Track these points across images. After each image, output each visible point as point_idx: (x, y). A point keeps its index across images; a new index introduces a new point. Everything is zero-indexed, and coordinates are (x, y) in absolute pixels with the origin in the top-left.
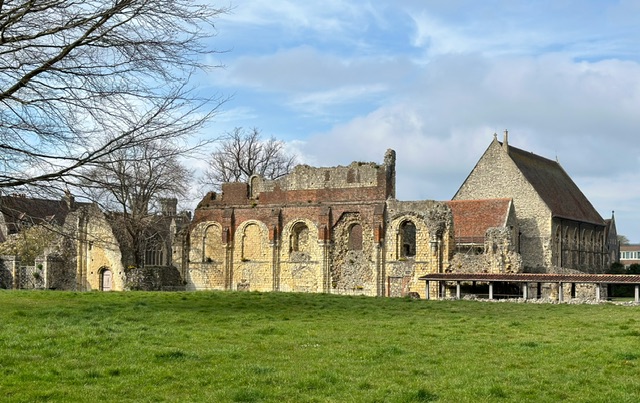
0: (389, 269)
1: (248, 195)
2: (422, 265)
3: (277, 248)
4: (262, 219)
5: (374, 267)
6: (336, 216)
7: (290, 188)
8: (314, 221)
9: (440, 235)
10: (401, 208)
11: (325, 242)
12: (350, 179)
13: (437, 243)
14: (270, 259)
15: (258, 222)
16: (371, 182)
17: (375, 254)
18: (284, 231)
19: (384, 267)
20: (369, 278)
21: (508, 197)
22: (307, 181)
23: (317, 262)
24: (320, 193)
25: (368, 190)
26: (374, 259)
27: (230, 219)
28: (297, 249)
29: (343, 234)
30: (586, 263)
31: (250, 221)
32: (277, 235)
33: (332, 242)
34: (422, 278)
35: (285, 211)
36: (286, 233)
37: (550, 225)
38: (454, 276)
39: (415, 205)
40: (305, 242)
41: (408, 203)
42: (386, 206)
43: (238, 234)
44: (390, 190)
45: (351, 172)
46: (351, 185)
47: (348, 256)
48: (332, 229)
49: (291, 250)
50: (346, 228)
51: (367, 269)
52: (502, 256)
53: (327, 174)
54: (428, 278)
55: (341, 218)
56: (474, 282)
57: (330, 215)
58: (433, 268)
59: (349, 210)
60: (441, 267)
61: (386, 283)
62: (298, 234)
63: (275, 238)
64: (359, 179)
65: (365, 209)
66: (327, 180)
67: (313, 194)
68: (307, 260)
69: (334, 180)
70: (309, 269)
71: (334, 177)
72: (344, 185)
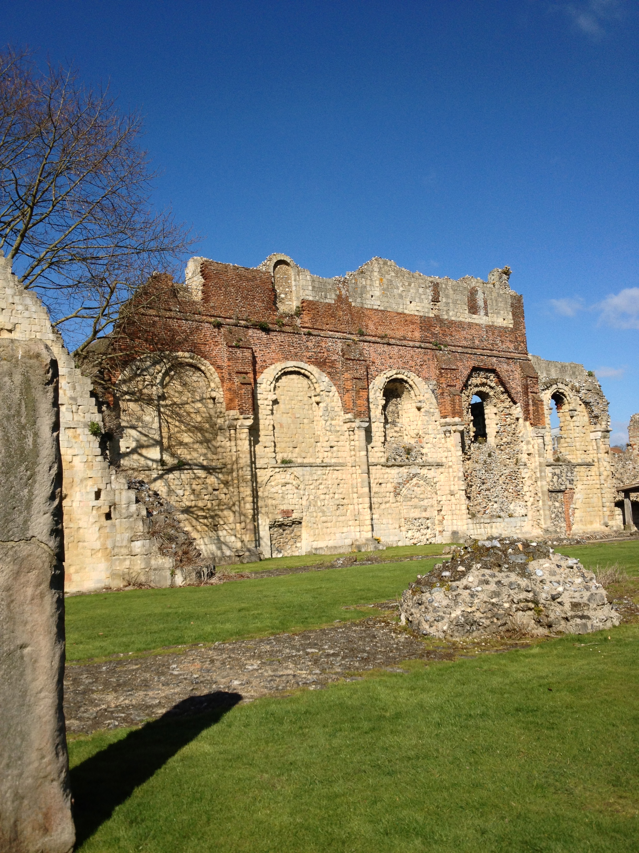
0: (547, 476)
1: (274, 301)
2: (585, 469)
4: (318, 364)
6: (462, 373)
7: (369, 303)
10: (548, 371)
14: (348, 456)
15: (310, 369)
23: (439, 464)
24: (425, 323)
27: (249, 353)
29: (468, 410)
31: (291, 364)
43: (261, 394)
45: (473, 292)
46: (476, 319)
47: (475, 453)
51: (514, 478)
55: (468, 378)
59: (481, 364)
64: (486, 307)
65: (505, 366)
66: (436, 300)
67: (413, 323)
68: (419, 460)
69: (447, 304)
70: (425, 479)
71: (447, 296)
72: (465, 315)
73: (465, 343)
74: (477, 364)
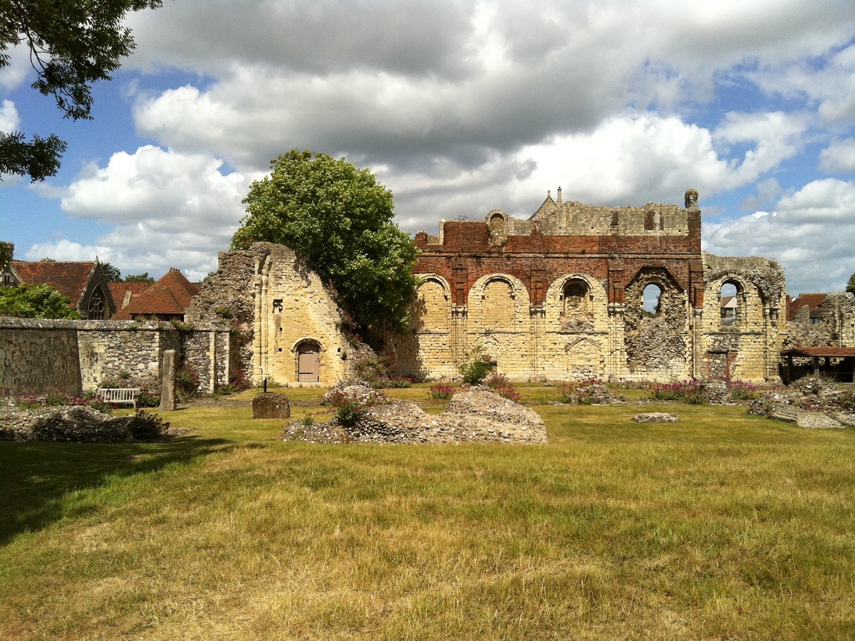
0: (709, 342)
1: (487, 239)
2: (752, 337)
3: (543, 313)
6: (631, 270)
7: (558, 233)
8: (598, 278)
10: (722, 264)
12: (649, 226)
14: (531, 327)
16: (680, 230)
18: (550, 292)
22: (584, 225)
23: (603, 334)
24: (604, 241)
25: (677, 240)
27: (464, 272)
29: (638, 296)
32: (538, 296)
35: (551, 264)
36: (554, 291)
39: (740, 262)
42: (702, 262)
43: (474, 293)
45: (650, 215)
46: (651, 233)
47: (644, 325)
49: (560, 317)
53: (615, 215)
55: (638, 276)
57: (624, 270)
61: (705, 360)
62: (573, 294)
63: (542, 300)
64: (661, 224)
66: (614, 224)
67: (592, 241)
68: (588, 331)
69: (625, 225)
70: (592, 341)
71: (626, 220)
72: (641, 232)
73: (639, 251)
74: (646, 265)
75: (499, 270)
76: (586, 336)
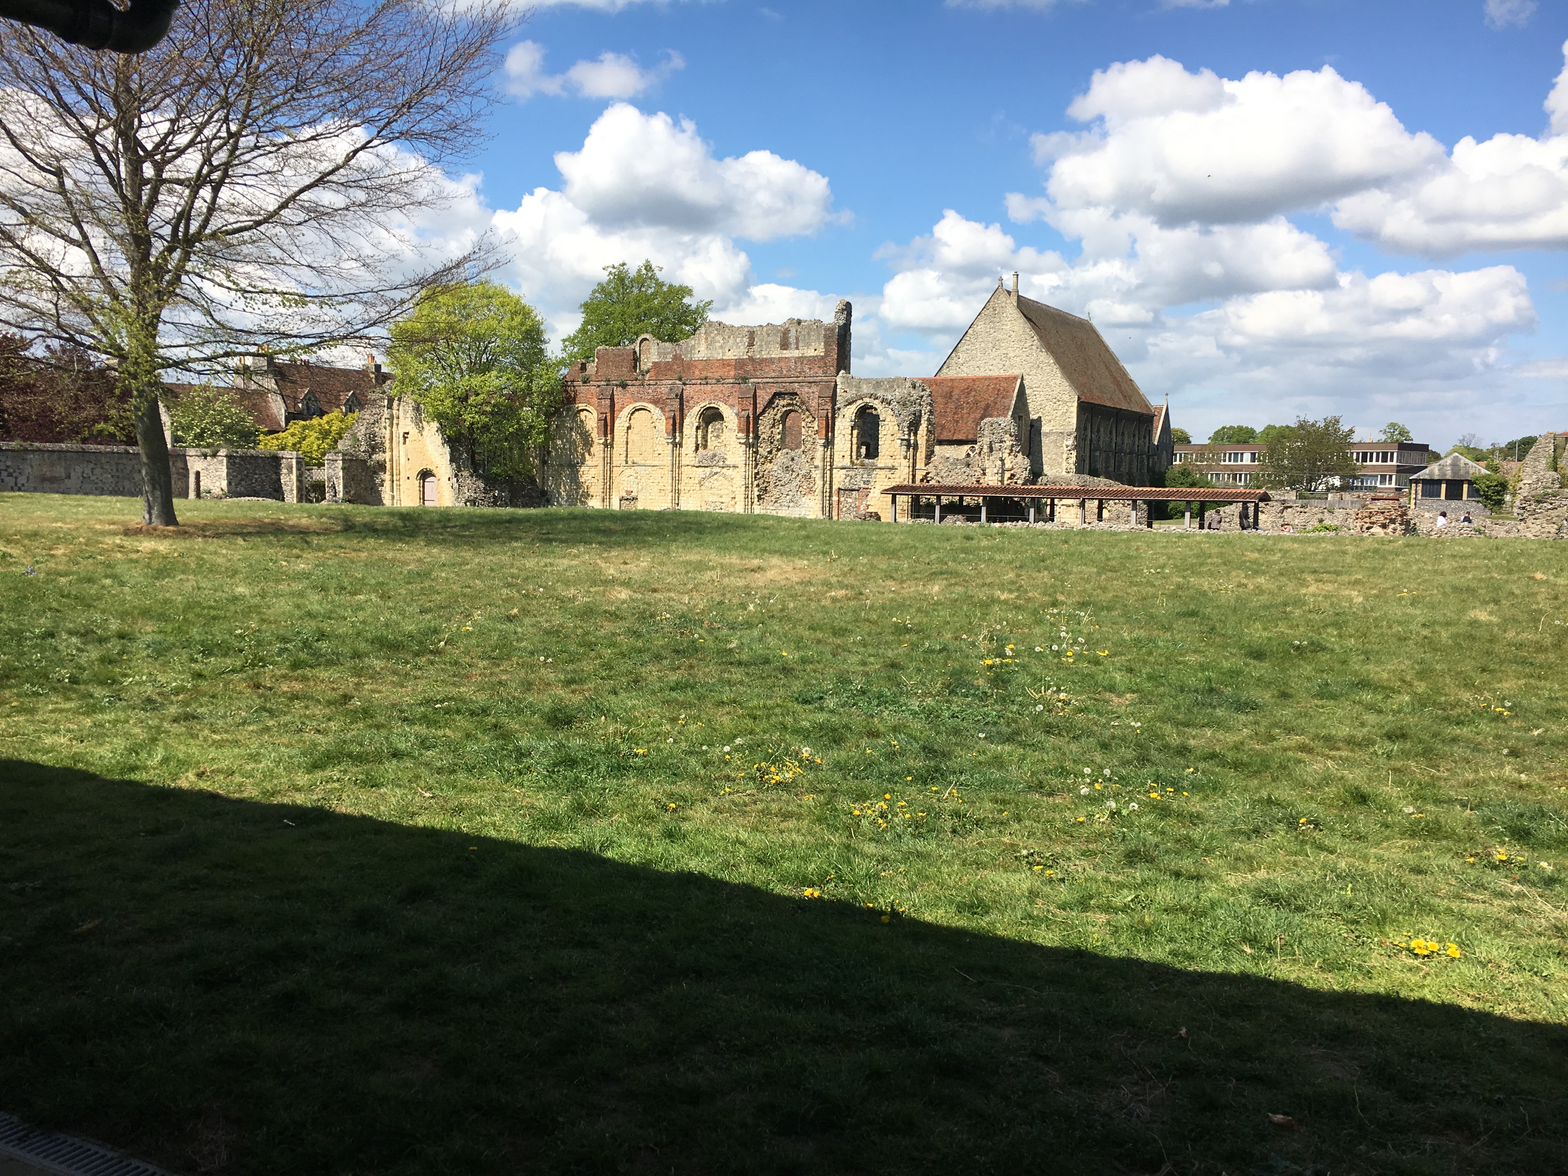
0: (839, 478)
1: (635, 367)
2: (887, 472)
3: (677, 445)
4: (655, 402)
5: (817, 475)
6: (764, 397)
7: (696, 357)
8: (732, 406)
9: (914, 426)
10: (858, 387)
11: (748, 436)
12: (785, 346)
13: (908, 440)
14: (667, 460)
15: (650, 406)
16: (815, 349)
17: (819, 454)
18: (687, 421)
19: (831, 474)
20: (811, 491)
21: (1016, 372)
22: (721, 347)
23: (735, 467)
24: (740, 364)
25: (812, 360)
26: (818, 462)
27: (608, 402)
28: (705, 447)
29: (773, 426)
30: (1125, 468)
31: (638, 405)
32: (676, 426)
33: (757, 437)
34: (885, 492)
35: (689, 391)
36: (691, 420)
37: (1075, 415)
38: (932, 488)
39: (878, 384)
40: (718, 437)
41: (868, 381)
42: (836, 385)
43: (620, 424)
44: (843, 362)
45: (786, 333)
46: (786, 354)
47: (781, 458)
48: (756, 418)
49: (697, 449)
50: (778, 417)
51: (808, 477)
52: (1002, 460)
53: (752, 335)
54: (894, 492)
55: (771, 402)
56: (961, 498)
57: (755, 396)
58: (902, 476)
59: (783, 390)
60: (914, 476)
61: (835, 498)
62: (707, 424)
63: (674, 431)
64: (797, 344)
65: (807, 389)
66: (751, 344)
67: (729, 365)
68: (721, 464)
69: (761, 346)
70: (725, 476)
71: (762, 340)
72: (776, 353)
73: (773, 375)
74: (778, 390)
75: (641, 399)
76: (718, 470)
